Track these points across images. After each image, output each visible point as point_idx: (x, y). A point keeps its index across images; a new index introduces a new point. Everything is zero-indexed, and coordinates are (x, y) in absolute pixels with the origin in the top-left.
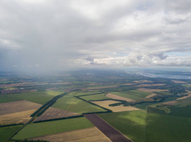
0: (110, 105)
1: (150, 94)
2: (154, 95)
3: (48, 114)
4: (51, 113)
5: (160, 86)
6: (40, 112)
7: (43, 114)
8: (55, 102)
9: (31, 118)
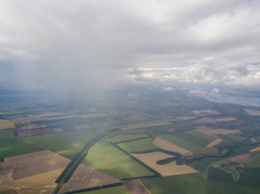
0: (159, 163)
1: (214, 139)
2: (219, 141)
3: (77, 179)
4: (82, 176)
5: (228, 122)
6: (68, 173)
7: (72, 179)
8: (87, 153)
9: (57, 184)
